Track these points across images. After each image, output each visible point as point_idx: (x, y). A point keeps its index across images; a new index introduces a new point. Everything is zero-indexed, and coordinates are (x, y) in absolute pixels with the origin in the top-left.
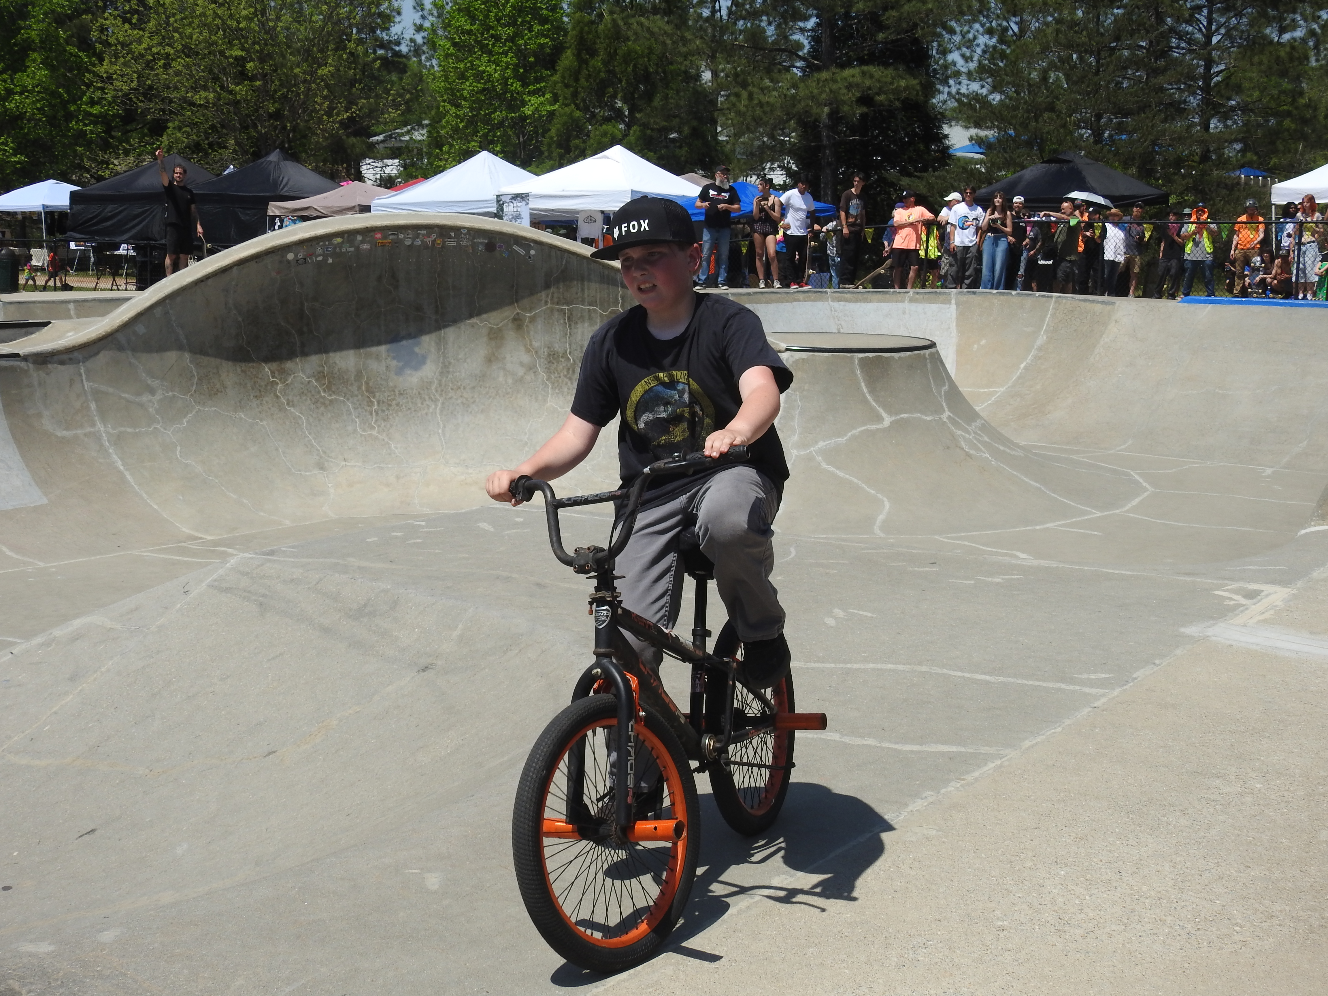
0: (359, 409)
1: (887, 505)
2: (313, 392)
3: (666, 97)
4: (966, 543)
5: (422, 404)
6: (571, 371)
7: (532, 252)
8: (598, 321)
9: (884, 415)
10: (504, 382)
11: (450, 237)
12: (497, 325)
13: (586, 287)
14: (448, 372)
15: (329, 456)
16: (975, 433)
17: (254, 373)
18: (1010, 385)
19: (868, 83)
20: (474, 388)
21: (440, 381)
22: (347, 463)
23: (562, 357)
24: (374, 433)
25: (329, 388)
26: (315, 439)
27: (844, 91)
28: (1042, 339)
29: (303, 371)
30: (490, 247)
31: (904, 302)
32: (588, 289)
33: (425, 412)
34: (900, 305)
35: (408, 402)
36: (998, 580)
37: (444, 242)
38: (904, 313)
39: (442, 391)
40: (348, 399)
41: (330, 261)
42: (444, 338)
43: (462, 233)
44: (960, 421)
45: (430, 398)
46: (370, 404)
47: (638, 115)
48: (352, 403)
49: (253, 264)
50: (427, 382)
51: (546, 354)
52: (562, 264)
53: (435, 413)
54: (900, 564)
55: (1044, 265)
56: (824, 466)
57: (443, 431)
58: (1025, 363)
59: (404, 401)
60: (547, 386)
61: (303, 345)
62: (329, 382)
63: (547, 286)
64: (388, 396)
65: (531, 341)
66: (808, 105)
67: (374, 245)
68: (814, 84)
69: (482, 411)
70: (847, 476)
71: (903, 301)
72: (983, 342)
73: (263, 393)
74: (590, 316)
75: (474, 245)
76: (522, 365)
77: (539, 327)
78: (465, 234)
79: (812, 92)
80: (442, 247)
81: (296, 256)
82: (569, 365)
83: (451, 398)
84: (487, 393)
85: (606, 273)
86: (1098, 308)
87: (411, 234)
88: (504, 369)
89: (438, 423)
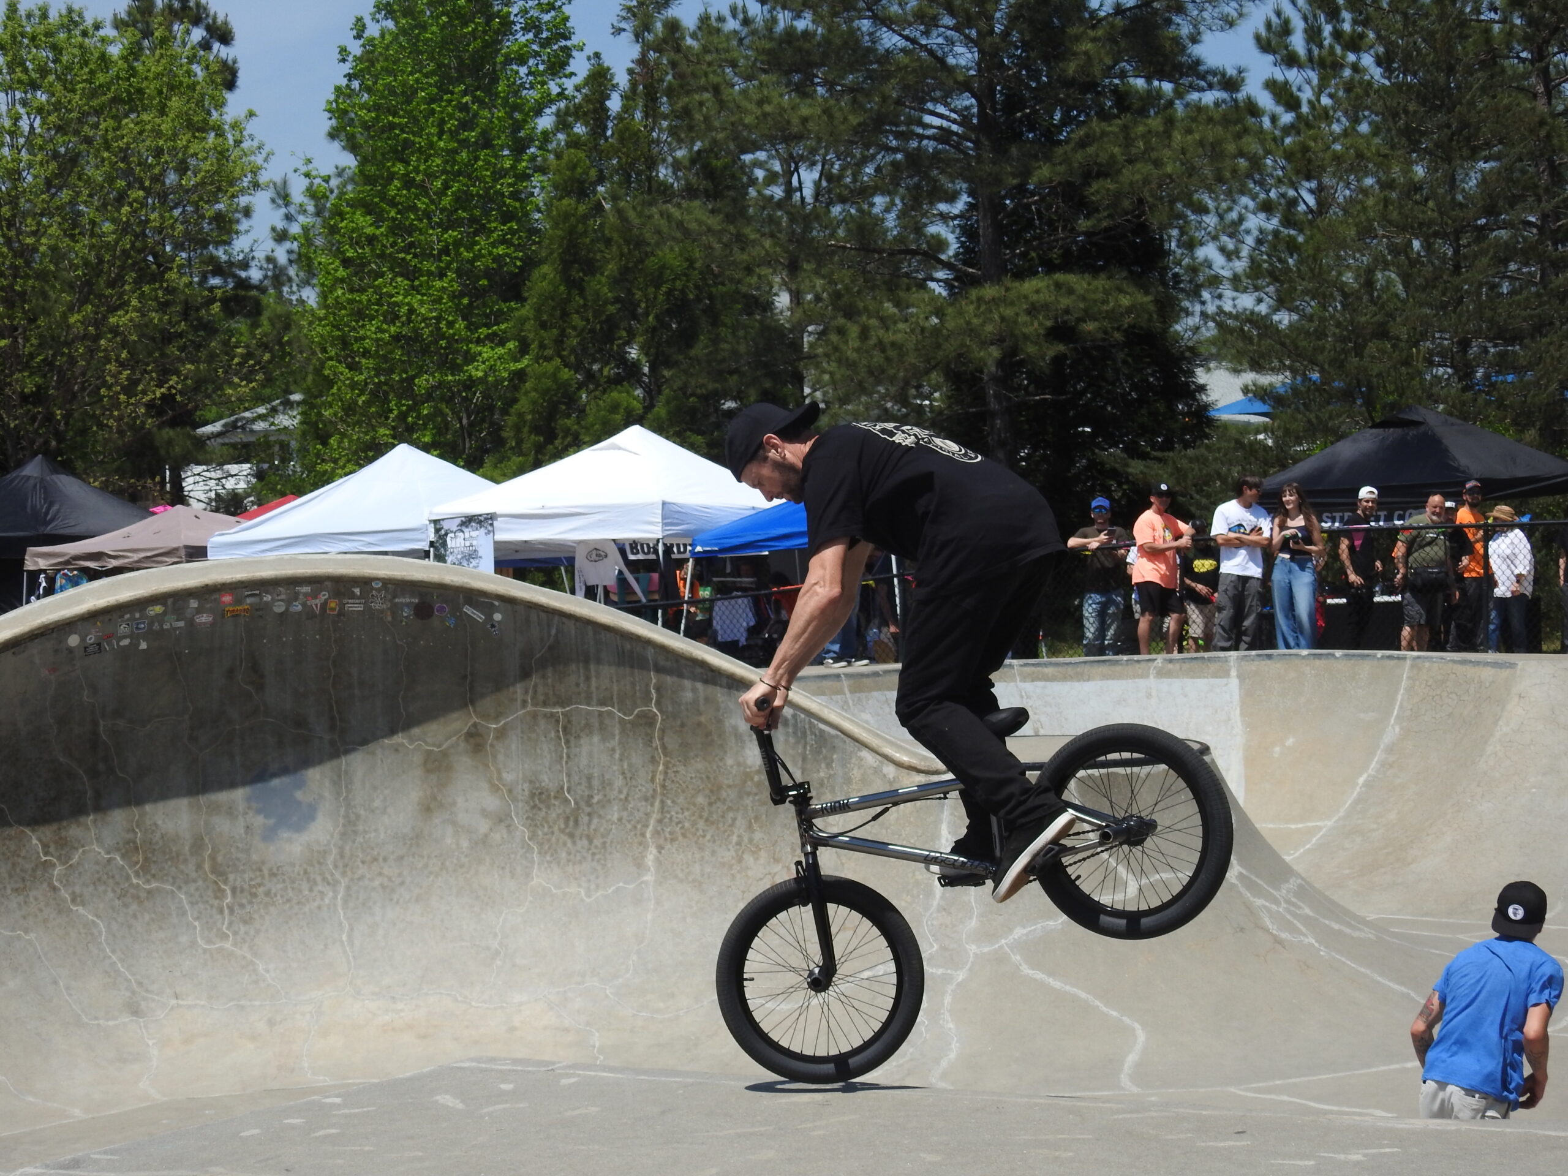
0: (201, 906)
1: (1141, 1036)
2: (117, 877)
3: (716, 340)
4: (1285, 1098)
5: (311, 890)
6: (571, 823)
7: (497, 617)
8: (617, 732)
9: (1126, 875)
10: (454, 846)
11: (353, 596)
12: (439, 746)
13: (593, 673)
14: (355, 832)
15: (147, 991)
16: (1288, 902)
17: (13, 848)
18: (1341, 814)
19: (1065, 302)
20: (401, 858)
21: (342, 848)
22: (181, 1002)
23: (556, 798)
24: (228, 945)
25: (145, 870)
26: (122, 960)
27: (1023, 318)
28: (1392, 732)
29: (98, 840)
30: (423, 611)
31: (1147, 677)
32: (598, 678)
33: (316, 904)
34: (1141, 683)
35: (285, 889)
36: (1356, 1157)
37: (342, 606)
38: (1149, 696)
39: (346, 866)
40: (179, 888)
41: (143, 646)
42: (346, 772)
43: (372, 588)
44: (1260, 882)
45: (324, 879)
46: (219, 894)
47: (667, 373)
48: (189, 895)
49: (7, 656)
50: (319, 852)
51: (527, 793)
52: (549, 635)
53: (335, 905)
54: (1182, 1136)
55: (1387, 603)
56: (1026, 970)
57: (350, 936)
58: (1365, 776)
59: (280, 886)
60: (530, 849)
61: (98, 795)
62: (146, 859)
63: (525, 674)
64: (251, 879)
65: (499, 772)
66: (963, 345)
67: (221, 615)
68: (971, 308)
69: (418, 899)
70: (1068, 988)
71: (1145, 676)
72: (1290, 742)
73: (28, 884)
74: (601, 723)
75: (395, 609)
76: (485, 813)
77: (513, 747)
78: (379, 590)
79: (968, 323)
80: (341, 613)
81: (83, 639)
82: (568, 811)
83: (362, 878)
84: (426, 866)
85: (628, 647)
86: (1487, 673)
87: (283, 593)
88: (454, 823)
89: (340, 924)
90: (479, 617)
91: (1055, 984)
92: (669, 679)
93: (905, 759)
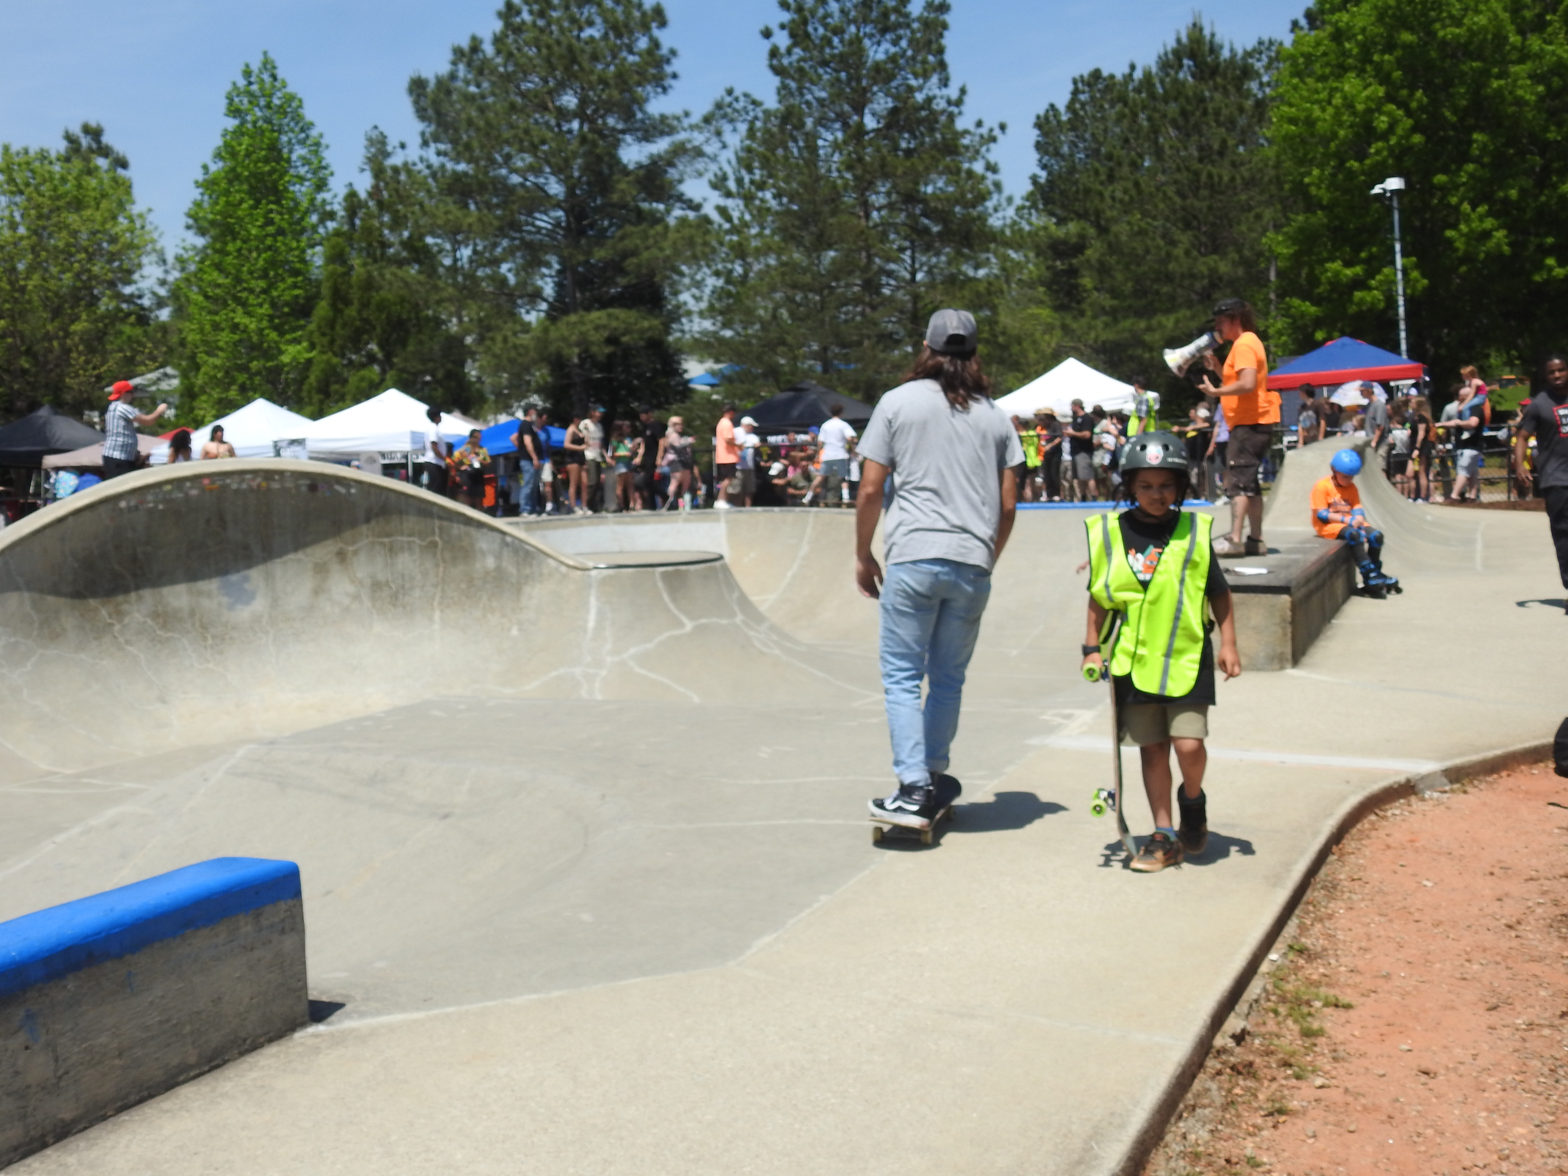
0: (195, 645)
1: (697, 700)
2: (149, 631)
5: (254, 636)
6: (394, 599)
7: (353, 491)
8: (418, 551)
9: (685, 620)
10: (331, 612)
11: (275, 480)
12: (321, 558)
13: (404, 519)
14: (277, 605)
15: (169, 690)
16: (765, 633)
17: (92, 616)
18: (779, 591)
19: (614, 324)
20: (303, 619)
21: (270, 614)
22: (187, 696)
23: (385, 586)
24: (211, 666)
25: (164, 626)
26: (154, 675)
29: (138, 609)
30: (313, 488)
32: (407, 522)
33: (258, 643)
35: (240, 636)
37: (269, 485)
38: (679, 532)
39: (273, 623)
40: (183, 636)
41: (161, 507)
42: (272, 571)
43: (285, 476)
44: (752, 624)
45: (261, 630)
46: (205, 639)
48: (188, 639)
49: (87, 513)
50: (258, 616)
51: (370, 583)
52: (380, 500)
53: (268, 644)
56: (638, 670)
57: (276, 660)
58: (791, 572)
59: (237, 634)
60: (372, 613)
62: (164, 620)
63: (368, 520)
64: (222, 631)
65: (355, 573)
66: (559, 347)
67: (203, 490)
68: (561, 326)
69: (313, 640)
72: (752, 555)
73: (101, 635)
74: (409, 546)
75: (297, 487)
76: (347, 594)
77: (362, 559)
78: (289, 477)
79: (562, 334)
80: (268, 489)
81: (128, 504)
82: (392, 593)
83: (282, 629)
84: (316, 623)
85: (423, 506)
87: (237, 478)
88: (331, 600)
90: (342, 490)
91: (652, 676)
92: (445, 524)
93: (571, 563)
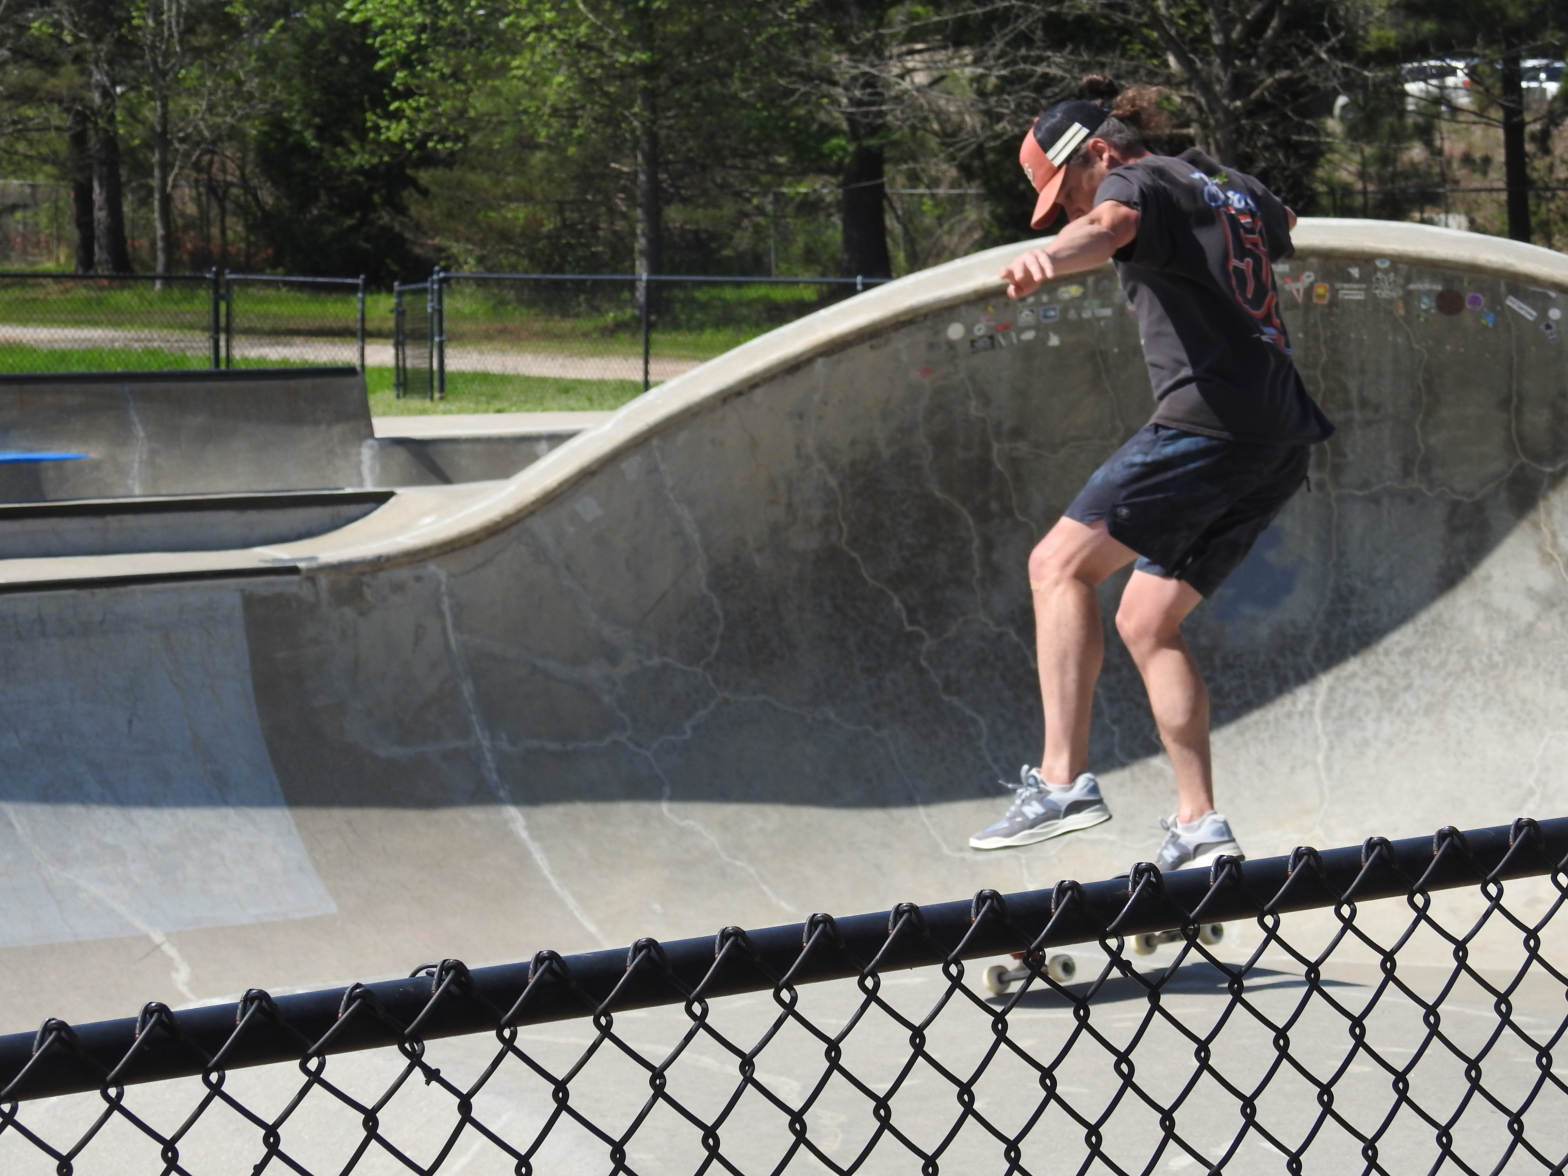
5: (1279, 690)
7: (1555, 314)
10: (1484, 639)
11: (1349, 279)
12: (1471, 495)
14: (1348, 612)
17: (866, 612)
21: (1327, 633)
24: (1156, 761)
29: (987, 606)
30: (1450, 302)
33: (1284, 710)
37: (1334, 292)
39: (1330, 658)
41: (1054, 341)
42: (1338, 526)
43: (1376, 269)
45: (1299, 676)
48: (1108, 688)
49: (863, 351)
50: (1294, 637)
53: (1311, 713)
57: (1327, 758)
59: (1235, 683)
61: (988, 545)
65: (1554, 536)
69: (1428, 711)
73: (885, 662)
75: (1409, 297)
76: (1531, 593)
78: (1386, 272)
80: (1334, 303)
81: (969, 330)
83: (1350, 675)
84: (1443, 664)
88: (1486, 606)
89: (1316, 739)
90: (1529, 313)
